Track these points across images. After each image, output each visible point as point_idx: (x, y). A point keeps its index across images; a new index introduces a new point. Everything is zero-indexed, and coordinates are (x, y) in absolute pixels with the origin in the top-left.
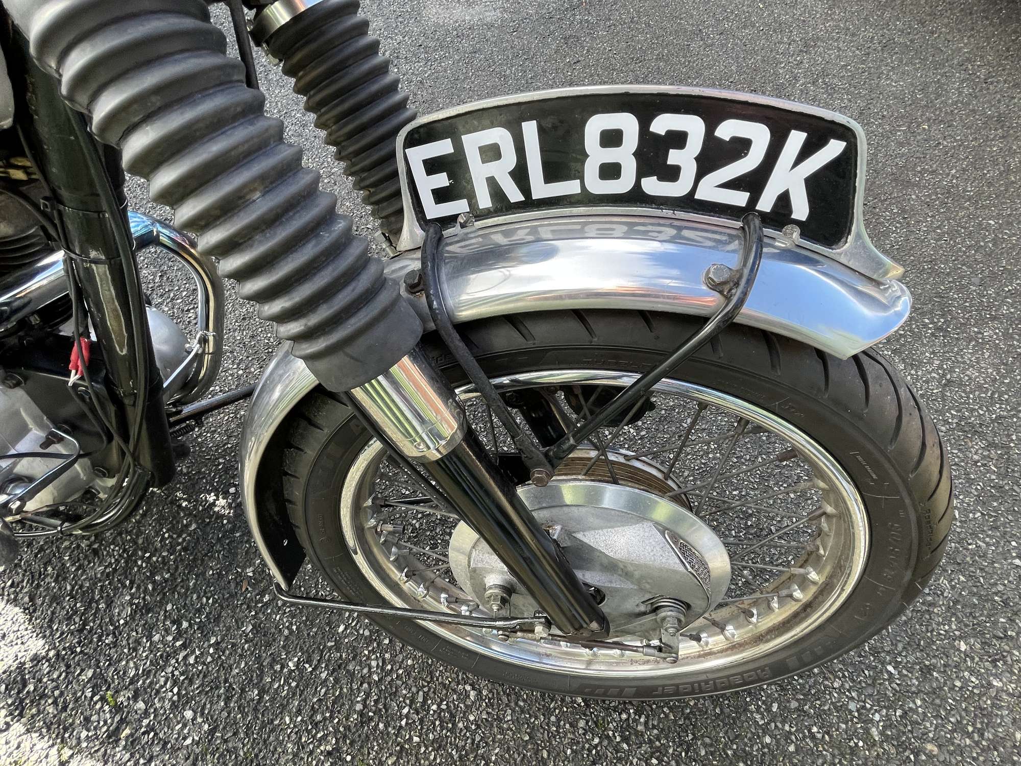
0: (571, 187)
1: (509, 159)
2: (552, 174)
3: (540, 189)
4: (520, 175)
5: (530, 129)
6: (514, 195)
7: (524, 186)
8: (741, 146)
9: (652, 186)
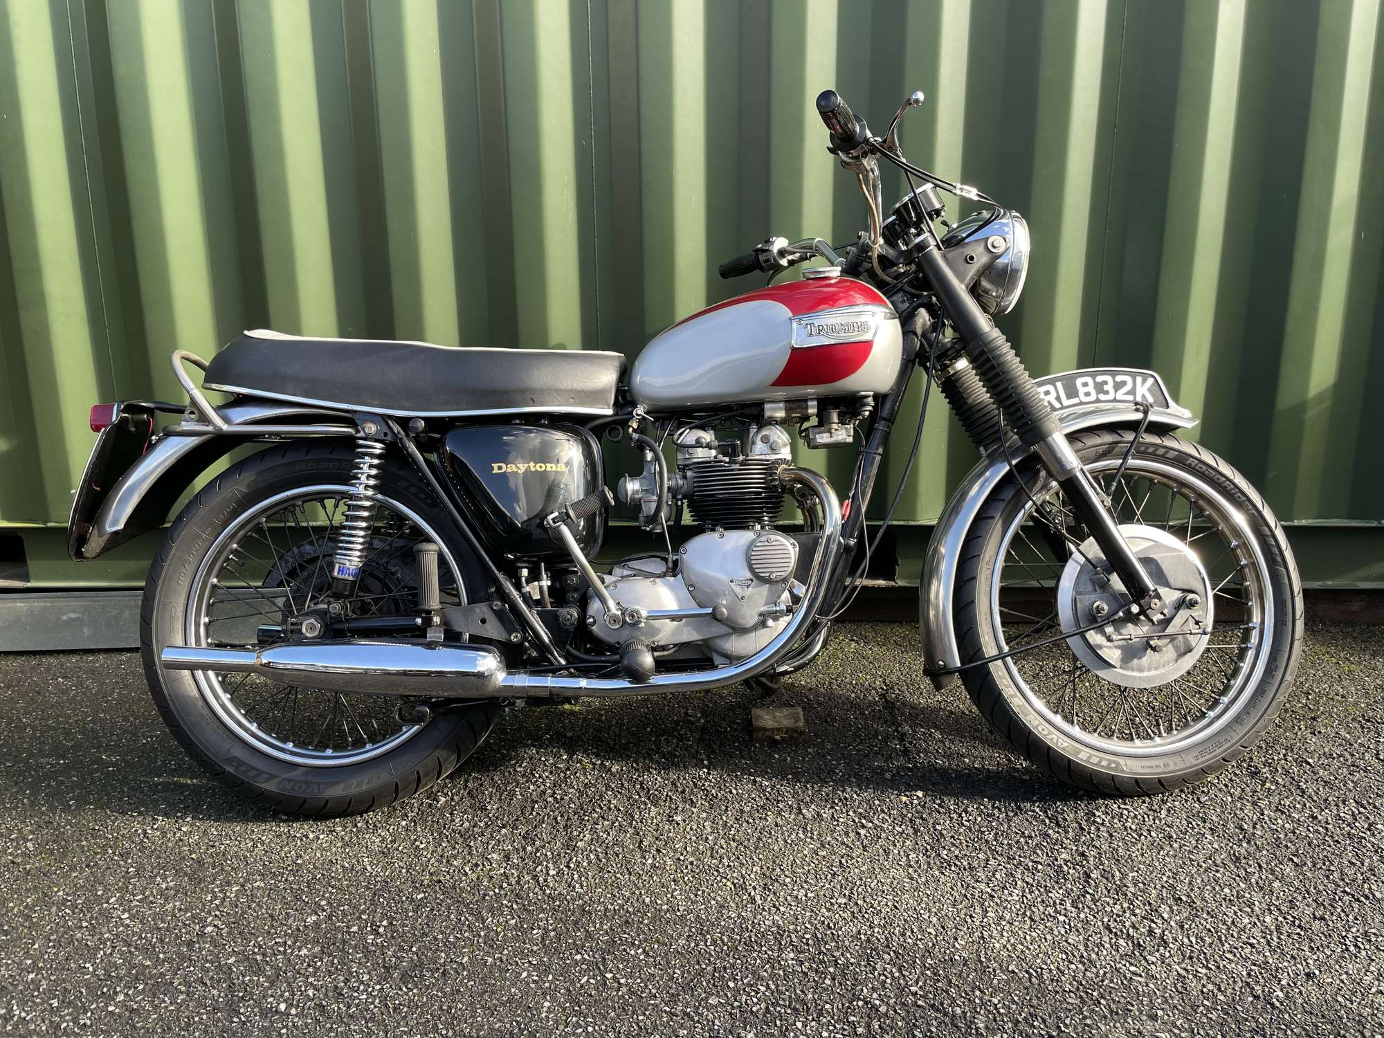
0: (1076, 401)
1: (1054, 394)
2: (1069, 397)
3: (1066, 402)
4: (1058, 399)
5: (1059, 384)
6: (1057, 405)
7: (1061, 403)
8: (1124, 383)
9: (1102, 397)
